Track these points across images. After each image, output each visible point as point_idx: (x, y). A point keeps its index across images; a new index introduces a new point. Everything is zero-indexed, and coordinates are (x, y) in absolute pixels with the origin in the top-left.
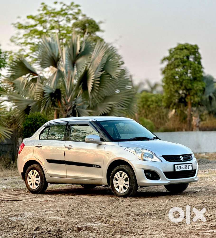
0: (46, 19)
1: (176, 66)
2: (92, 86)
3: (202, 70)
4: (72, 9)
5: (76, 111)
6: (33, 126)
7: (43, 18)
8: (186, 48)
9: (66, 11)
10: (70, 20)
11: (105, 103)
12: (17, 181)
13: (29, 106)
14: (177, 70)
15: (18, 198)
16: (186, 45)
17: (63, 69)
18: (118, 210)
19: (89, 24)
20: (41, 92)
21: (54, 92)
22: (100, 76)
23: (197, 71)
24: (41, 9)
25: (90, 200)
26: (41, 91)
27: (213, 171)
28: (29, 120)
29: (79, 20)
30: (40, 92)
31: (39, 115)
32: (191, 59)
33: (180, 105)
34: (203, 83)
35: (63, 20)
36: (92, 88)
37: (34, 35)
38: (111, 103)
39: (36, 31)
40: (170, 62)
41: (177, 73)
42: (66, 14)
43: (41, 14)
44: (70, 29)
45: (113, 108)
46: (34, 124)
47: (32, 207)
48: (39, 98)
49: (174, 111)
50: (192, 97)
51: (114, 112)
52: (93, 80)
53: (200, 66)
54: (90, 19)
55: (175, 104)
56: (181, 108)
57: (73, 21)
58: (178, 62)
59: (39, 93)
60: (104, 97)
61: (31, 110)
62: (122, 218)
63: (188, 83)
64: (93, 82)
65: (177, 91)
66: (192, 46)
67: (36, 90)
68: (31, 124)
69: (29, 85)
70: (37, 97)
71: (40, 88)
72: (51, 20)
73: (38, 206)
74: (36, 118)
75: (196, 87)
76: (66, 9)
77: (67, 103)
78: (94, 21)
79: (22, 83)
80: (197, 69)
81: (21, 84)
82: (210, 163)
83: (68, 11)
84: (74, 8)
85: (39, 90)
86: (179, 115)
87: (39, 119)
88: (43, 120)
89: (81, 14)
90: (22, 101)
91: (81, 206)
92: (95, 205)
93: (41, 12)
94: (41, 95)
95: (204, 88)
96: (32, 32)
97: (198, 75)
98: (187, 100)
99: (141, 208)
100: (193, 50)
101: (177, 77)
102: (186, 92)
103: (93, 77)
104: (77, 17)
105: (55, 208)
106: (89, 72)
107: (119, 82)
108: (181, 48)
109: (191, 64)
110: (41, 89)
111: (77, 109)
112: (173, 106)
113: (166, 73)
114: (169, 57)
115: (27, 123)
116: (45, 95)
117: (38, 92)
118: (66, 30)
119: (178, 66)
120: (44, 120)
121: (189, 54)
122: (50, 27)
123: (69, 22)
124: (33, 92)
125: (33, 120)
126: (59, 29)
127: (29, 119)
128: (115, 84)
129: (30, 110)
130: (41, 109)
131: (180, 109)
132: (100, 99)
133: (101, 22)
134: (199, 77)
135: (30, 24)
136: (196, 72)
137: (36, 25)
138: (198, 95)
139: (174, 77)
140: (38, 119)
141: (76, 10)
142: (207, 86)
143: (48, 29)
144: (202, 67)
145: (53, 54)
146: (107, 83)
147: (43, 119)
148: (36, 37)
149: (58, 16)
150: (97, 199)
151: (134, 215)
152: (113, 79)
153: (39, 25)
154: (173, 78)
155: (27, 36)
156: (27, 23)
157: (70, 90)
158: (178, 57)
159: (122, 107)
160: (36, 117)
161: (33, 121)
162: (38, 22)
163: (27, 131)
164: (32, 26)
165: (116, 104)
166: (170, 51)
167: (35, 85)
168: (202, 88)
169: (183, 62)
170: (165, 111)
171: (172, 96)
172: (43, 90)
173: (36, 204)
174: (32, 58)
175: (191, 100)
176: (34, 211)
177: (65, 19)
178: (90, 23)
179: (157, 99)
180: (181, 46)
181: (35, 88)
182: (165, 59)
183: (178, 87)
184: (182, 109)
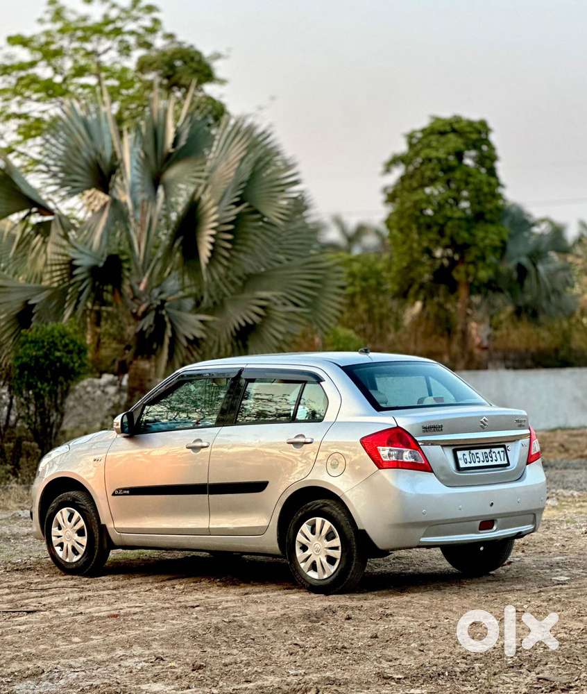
0: (62, 47)
1: (426, 181)
2: (210, 247)
3: (500, 190)
4: (136, 19)
5: (166, 319)
6: (44, 364)
7: (52, 43)
8: (454, 131)
9: (119, 24)
10: (130, 48)
11: (247, 295)
12: (8, 532)
13: (31, 302)
14: (428, 190)
15: (26, 601)
16: (453, 121)
17: (125, 198)
18: (348, 658)
19: (185, 63)
20: (63, 264)
21: (101, 264)
22: (233, 218)
23: (485, 195)
24: (48, 17)
25: (248, 612)
26: (63, 260)
27: (569, 497)
28: (32, 345)
29: (157, 50)
30: (60, 264)
31: (62, 332)
32: (468, 162)
33: (437, 289)
34: (501, 229)
35: (110, 48)
36: (212, 251)
37: (27, 93)
38: (264, 294)
39: (34, 80)
40: (411, 168)
41: (428, 200)
42: (118, 31)
43: (47, 33)
44: (130, 76)
45: (271, 309)
46: (46, 356)
47: (76, 639)
48: (58, 281)
49: (419, 305)
50: (471, 268)
51: (272, 319)
52: (213, 228)
53: (493, 180)
54: (186, 46)
55: (422, 286)
56: (438, 296)
57: (138, 53)
58: (433, 170)
59: (58, 267)
60: (244, 278)
61: (36, 315)
62: (368, 689)
63: (460, 227)
64: (212, 236)
65: (429, 252)
66: (470, 123)
67: (49, 257)
68: (37, 358)
69: (29, 243)
70: (53, 277)
71: (62, 251)
72: (76, 50)
73: (94, 637)
74: (51, 340)
75: (483, 239)
76: (119, 18)
77: (137, 294)
78: (199, 53)
79: (8, 236)
80: (486, 189)
81: (4, 239)
82: (552, 467)
83: (125, 23)
84: (140, 14)
85: (56, 257)
86: (432, 316)
87: (61, 342)
88: (71, 346)
89: (160, 34)
90: (7, 290)
91: (225, 638)
92: (269, 634)
93: (48, 26)
94: (64, 271)
95: (503, 242)
96: (24, 82)
97: (489, 206)
98: (456, 276)
99: (414, 648)
100: (474, 136)
101: (429, 212)
102: (454, 253)
103: (215, 221)
104: (149, 42)
105: (149, 646)
106: (203, 206)
107: (284, 234)
108: (442, 129)
109: (469, 175)
110: (63, 255)
111: (167, 312)
112: (417, 293)
113: (398, 200)
114: (407, 156)
115: (28, 355)
116: (76, 272)
117: (54, 262)
118: (119, 78)
119: (432, 181)
120: (74, 346)
121: (462, 147)
122: (73, 68)
123: (128, 55)
124: (41, 262)
125: (43, 347)
126: (98, 76)
127: (32, 342)
128: (274, 240)
129: (33, 315)
130: (65, 312)
131: (436, 299)
132: (233, 283)
133: (218, 56)
134: (491, 211)
135: (16, 61)
136: (482, 198)
137: (33, 64)
138: (488, 261)
139: (422, 211)
140: (58, 341)
141: (147, 22)
142: (511, 236)
143: (66, 73)
144: (499, 184)
145: (97, 152)
146: (253, 237)
147: (72, 341)
148: (35, 96)
149: (95, 38)
150: (268, 610)
151: (405, 678)
152: (267, 226)
153: (43, 64)
154: (418, 213)
155: (8, 95)
156: (8, 57)
157: (145, 257)
158: (433, 154)
159: (297, 305)
160: (53, 336)
161: (45, 350)
162: (38, 55)
163: (26, 377)
164: (22, 67)
165: (278, 299)
166: (410, 137)
167: (44, 242)
168: (498, 243)
169: (448, 169)
170: (394, 304)
171: (414, 263)
172: (69, 259)
173: (88, 627)
174: (23, 157)
175: (468, 275)
176: (85, 657)
177: (116, 45)
178: (187, 59)
179: (366, 269)
180: (441, 123)
181: (45, 252)
182: (395, 161)
183: (431, 241)
184: (441, 300)
